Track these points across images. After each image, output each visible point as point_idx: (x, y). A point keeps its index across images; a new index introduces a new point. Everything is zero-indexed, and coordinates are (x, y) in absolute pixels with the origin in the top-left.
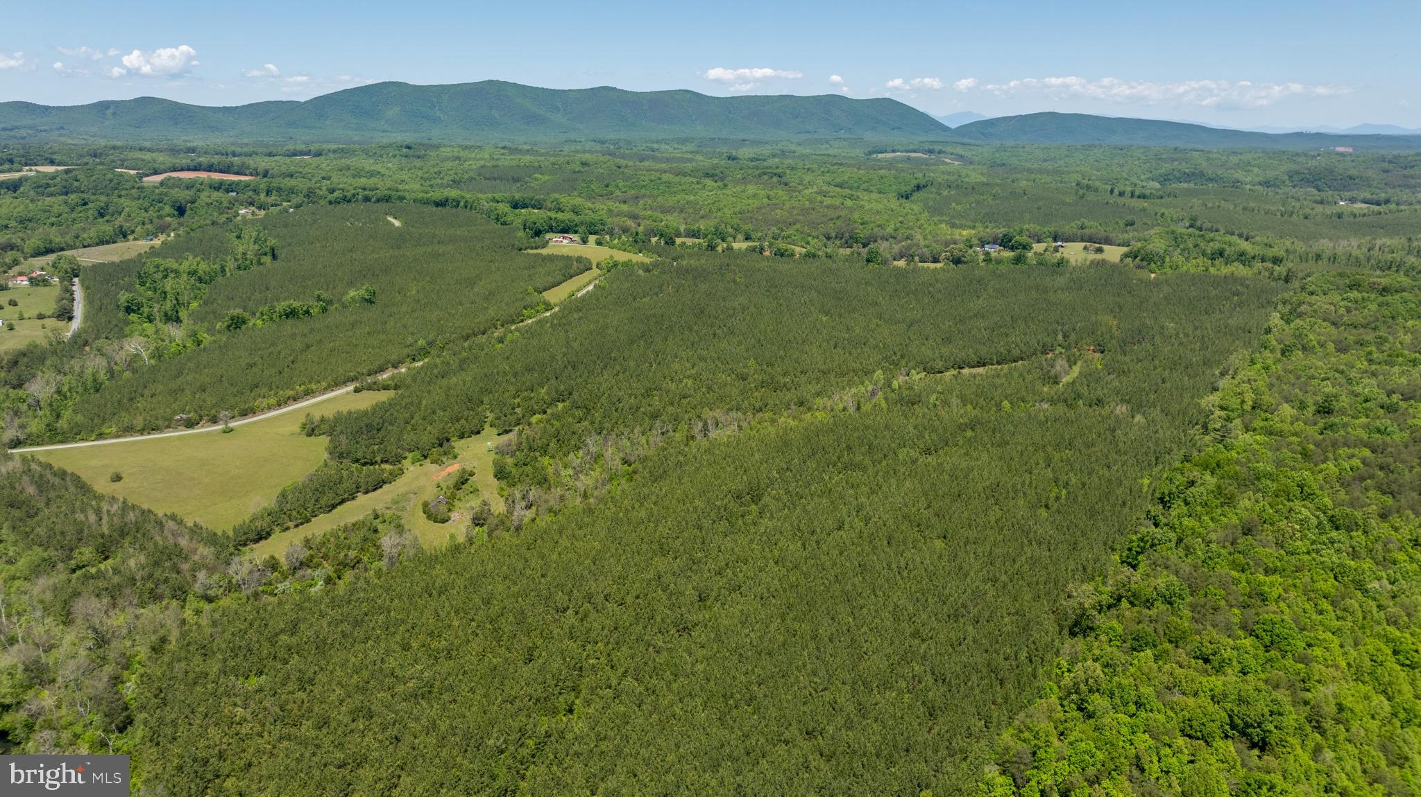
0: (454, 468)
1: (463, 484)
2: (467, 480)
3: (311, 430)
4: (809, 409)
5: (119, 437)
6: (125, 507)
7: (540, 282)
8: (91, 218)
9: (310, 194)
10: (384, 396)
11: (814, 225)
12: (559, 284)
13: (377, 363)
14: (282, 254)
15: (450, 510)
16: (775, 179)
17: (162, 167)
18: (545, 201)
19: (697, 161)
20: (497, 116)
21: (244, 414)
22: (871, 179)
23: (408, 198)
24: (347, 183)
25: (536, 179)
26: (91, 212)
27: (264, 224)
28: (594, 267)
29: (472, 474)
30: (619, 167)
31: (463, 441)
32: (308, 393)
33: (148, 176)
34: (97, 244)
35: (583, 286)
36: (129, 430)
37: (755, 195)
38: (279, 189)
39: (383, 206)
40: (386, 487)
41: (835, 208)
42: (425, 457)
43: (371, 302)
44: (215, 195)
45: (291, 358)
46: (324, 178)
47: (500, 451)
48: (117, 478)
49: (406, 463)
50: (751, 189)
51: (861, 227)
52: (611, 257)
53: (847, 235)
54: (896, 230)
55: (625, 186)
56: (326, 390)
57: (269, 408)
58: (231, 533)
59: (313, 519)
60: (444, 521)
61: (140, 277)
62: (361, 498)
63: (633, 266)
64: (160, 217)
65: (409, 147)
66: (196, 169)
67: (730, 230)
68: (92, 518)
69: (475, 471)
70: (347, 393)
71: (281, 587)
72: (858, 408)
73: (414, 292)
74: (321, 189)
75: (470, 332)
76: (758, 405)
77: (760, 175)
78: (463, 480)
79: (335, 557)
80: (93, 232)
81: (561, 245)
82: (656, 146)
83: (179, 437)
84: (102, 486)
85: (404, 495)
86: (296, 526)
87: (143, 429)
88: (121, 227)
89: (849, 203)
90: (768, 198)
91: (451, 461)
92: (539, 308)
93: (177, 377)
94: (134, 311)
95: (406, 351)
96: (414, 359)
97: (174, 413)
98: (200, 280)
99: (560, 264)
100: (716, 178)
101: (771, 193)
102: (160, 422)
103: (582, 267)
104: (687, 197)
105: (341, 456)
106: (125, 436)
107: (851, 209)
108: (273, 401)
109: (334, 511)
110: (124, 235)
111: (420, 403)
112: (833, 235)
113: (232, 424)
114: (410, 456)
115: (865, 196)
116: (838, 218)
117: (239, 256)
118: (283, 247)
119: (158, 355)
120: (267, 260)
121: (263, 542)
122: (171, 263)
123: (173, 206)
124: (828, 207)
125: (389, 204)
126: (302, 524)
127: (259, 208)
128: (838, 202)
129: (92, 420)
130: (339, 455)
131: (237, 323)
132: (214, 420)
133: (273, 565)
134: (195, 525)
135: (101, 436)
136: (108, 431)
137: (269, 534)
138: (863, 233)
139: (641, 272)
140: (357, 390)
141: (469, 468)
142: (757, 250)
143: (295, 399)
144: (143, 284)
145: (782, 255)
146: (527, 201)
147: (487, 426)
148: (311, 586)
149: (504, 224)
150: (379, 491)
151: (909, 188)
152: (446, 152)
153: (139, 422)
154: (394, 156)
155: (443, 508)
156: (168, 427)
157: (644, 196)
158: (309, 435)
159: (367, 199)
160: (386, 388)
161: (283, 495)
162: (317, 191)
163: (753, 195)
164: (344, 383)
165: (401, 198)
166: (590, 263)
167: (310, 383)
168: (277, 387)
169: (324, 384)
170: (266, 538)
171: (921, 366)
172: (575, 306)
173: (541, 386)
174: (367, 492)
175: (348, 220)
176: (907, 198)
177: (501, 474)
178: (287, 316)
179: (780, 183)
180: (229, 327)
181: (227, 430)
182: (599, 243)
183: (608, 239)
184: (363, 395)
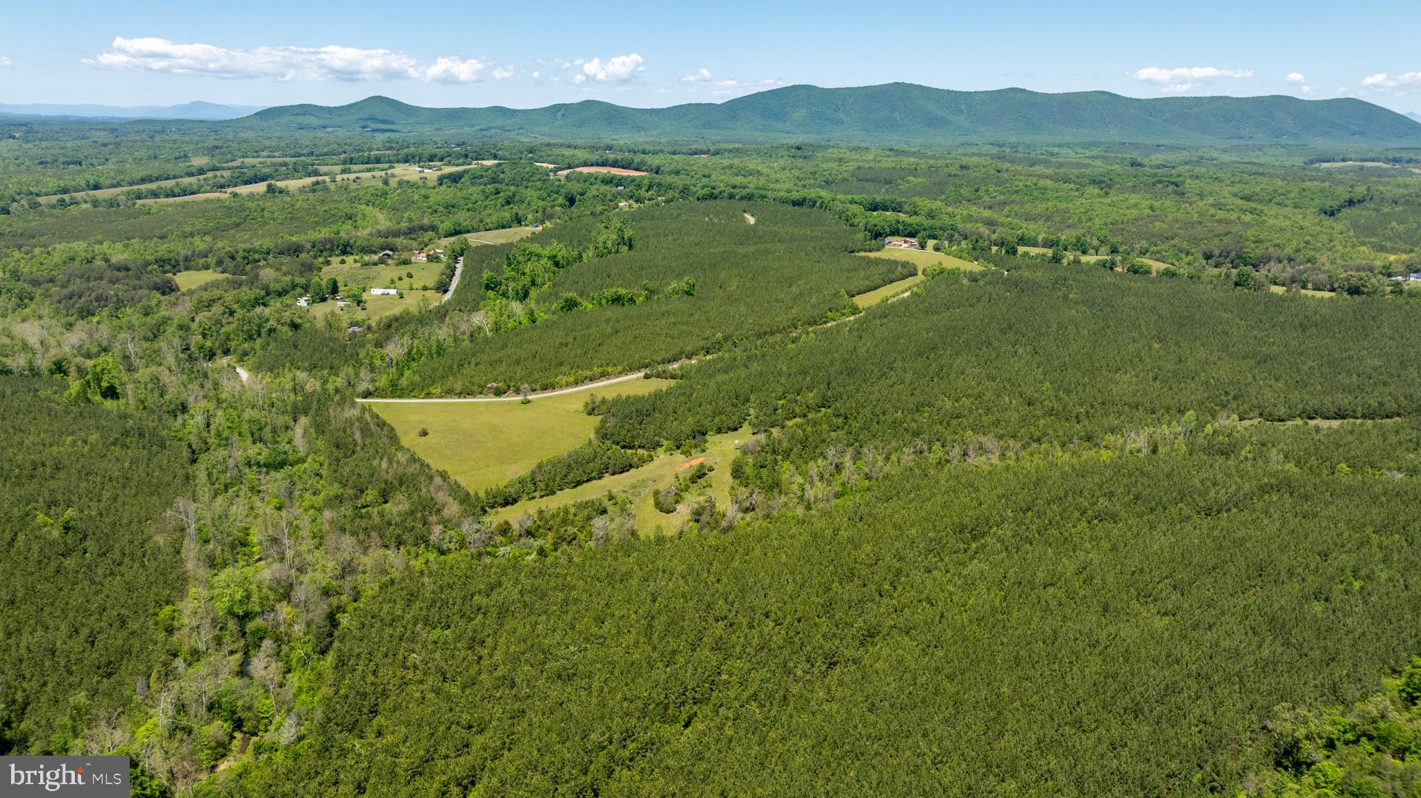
0: (696, 461)
1: (699, 478)
2: (705, 474)
3: (591, 409)
4: (1096, 445)
5: (442, 397)
6: (414, 459)
7: (855, 284)
8: (499, 206)
9: (685, 191)
10: (664, 385)
11: (1195, 241)
12: (876, 288)
13: (672, 353)
14: (638, 244)
15: (677, 502)
16: (1171, 188)
17: (577, 162)
18: (905, 203)
19: (1093, 167)
20: (898, 119)
21: (545, 388)
22: (1289, 192)
23: (769, 196)
24: (721, 180)
25: (908, 182)
26: (500, 200)
27: (635, 217)
28: (920, 273)
29: (711, 469)
30: (999, 172)
31: (719, 436)
32: (604, 375)
33: (562, 169)
34: (497, 228)
35: (899, 291)
36: (449, 392)
37: (1136, 205)
38: (659, 185)
39: (745, 203)
40: (633, 471)
41: (1228, 222)
42: (678, 448)
43: (688, 293)
44: (604, 188)
45: (598, 342)
46: (704, 176)
47: (745, 451)
48: (424, 433)
49: (660, 451)
50: (1133, 198)
51: (1253, 245)
52: (940, 263)
53: (1233, 254)
54: (1298, 251)
55: (995, 191)
56: (620, 374)
57: (568, 385)
58: (482, 495)
59: (558, 492)
60: (669, 512)
61: (508, 259)
62: (608, 479)
63: (959, 274)
64: (552, 207)
65: (799, 148)
66: (603, 164)
67: (1095, 242)
68: (384, 465)
69: (715, 467)
70: (638, 379)
71: (502, 550)
72: (1155, 451)
73: (734, 287)
74: (695, 186)
75: (769, 330)
76: (1037, 434)
77: (1154, 184)
78: (700, 474)
79: (558, 530)
80: (494, 219)
81: (899, 249)
82: (1056, 150)
83: (486, 404)
84: (408, 439)
85: (643, 481)
86: (542, 497)
87: (461, 393)
88: (517, 214)
89: (1248, 218)
90: (1152, 208)
91: (698, 454)
92: (845, 311)
93: (502, 348)
94: (492, 289)
95: (702, 343)
96: (708, 352)
97: (487, 382)
98: (557, 264)
99: (884, 269)
100: (1103, 185)
101: (1157, 204)
102: (475, 388)
103: (905, 272)
104: (1059, 205)
105: (605, 437)
106: (446, 398)
107: (1247, 225)
108: (572, 379)
109: (579, 488)
110: (519, 221)
111: (691, 394)
112: (1217, 252)
113: (529, 397)
114: (665, 443)
115: (1271, 210)
116: (1226, 234)
117: (600, 245)
118: (641, 238)
119: (497, 328)
120: (625, 249)
121: (509, 507)
122: (536, 248)
123: (566, 197)
124: (1219, 221)
125: (751, 202)
126: (547, 495)
127: (637, 201)
128: (1233, 216)
129: (424, 380)
130: (603, 435)
131: (570, 305)
132: (518, 392)
133: (505, 530)
134: (456, 483)
135: (428, 395)
136: (434, 391)
137: (515, 501)
138: (1254, 252)
139: (965, 281)
140: (647, 377)
141: (709, 464)
142: (1108, 265)
143: (592, 379)
144: (509, 265)
145: (1136, 272)
146: (888, 203)
147: (746, 425)
148: (528, 554)
149: (852, 225)
150: (624, 474)
151: (1335, 204)
152: (833, 153)
153: (458, 387)
154: (782, 157)
155: (671, 499)
156: (481, 393)
157: (1012, 202)
158: (590, 414)
159: (731, 197)
161: (540, 467)
162: (692, 187)
163: (1132, 205)
164: (639, 369)
165: (763, 197)
166: (915, 269)
167: (608, 365)
168: (578, 367)
169: (620, 368)
170: (512, 504)
171: (1257, 411)
172: (885, 312)
173: (810, 389)
174: (614, 474)
175: (708, 216)
176: (1332, 214)
177: (737, 472)
178: (613, 301)
179: (1175, 192)
180: (563, 308)
181: (525, 402)
182: (937, 248)
183: (947, 245)
184: (651, 381)
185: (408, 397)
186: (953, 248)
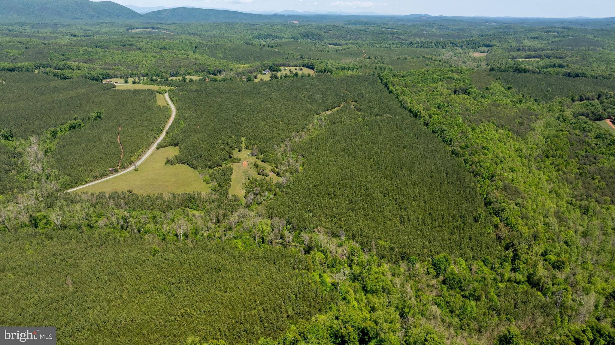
0: (245, 163)
3: (169, 162)
5: (92, 181)
15: (265, 173)
21: (131, 164)
28: (156, 93)
32: (142, 153)
36: (95, 178)
40: (233, 172)
42: (230, 162)
43: (100, 117)
56: (146, 151)
57: (136, 160)
70: (155, 150)
78: (254, 165)
83: (117, 177)
87: (101, 176)
97: (107, 168)
105: (203, 167)
106: (96, 180)
108: (135, 157)
109: (232, 181)
135: (86, 182)
136: (88, 180)
143: (140, 155)
153: (98, 174)
156: (110, 173)
167: (140, 149)
169: (145, 148)
171: (315, 113)
174: (231, 174)
177: (262, 161)
178: (74, 128)
180: (53, 135)
181: (136, 170)
182: (134, 83)
183: (138, 81)
184: (162, 150)
186: (141, 82)
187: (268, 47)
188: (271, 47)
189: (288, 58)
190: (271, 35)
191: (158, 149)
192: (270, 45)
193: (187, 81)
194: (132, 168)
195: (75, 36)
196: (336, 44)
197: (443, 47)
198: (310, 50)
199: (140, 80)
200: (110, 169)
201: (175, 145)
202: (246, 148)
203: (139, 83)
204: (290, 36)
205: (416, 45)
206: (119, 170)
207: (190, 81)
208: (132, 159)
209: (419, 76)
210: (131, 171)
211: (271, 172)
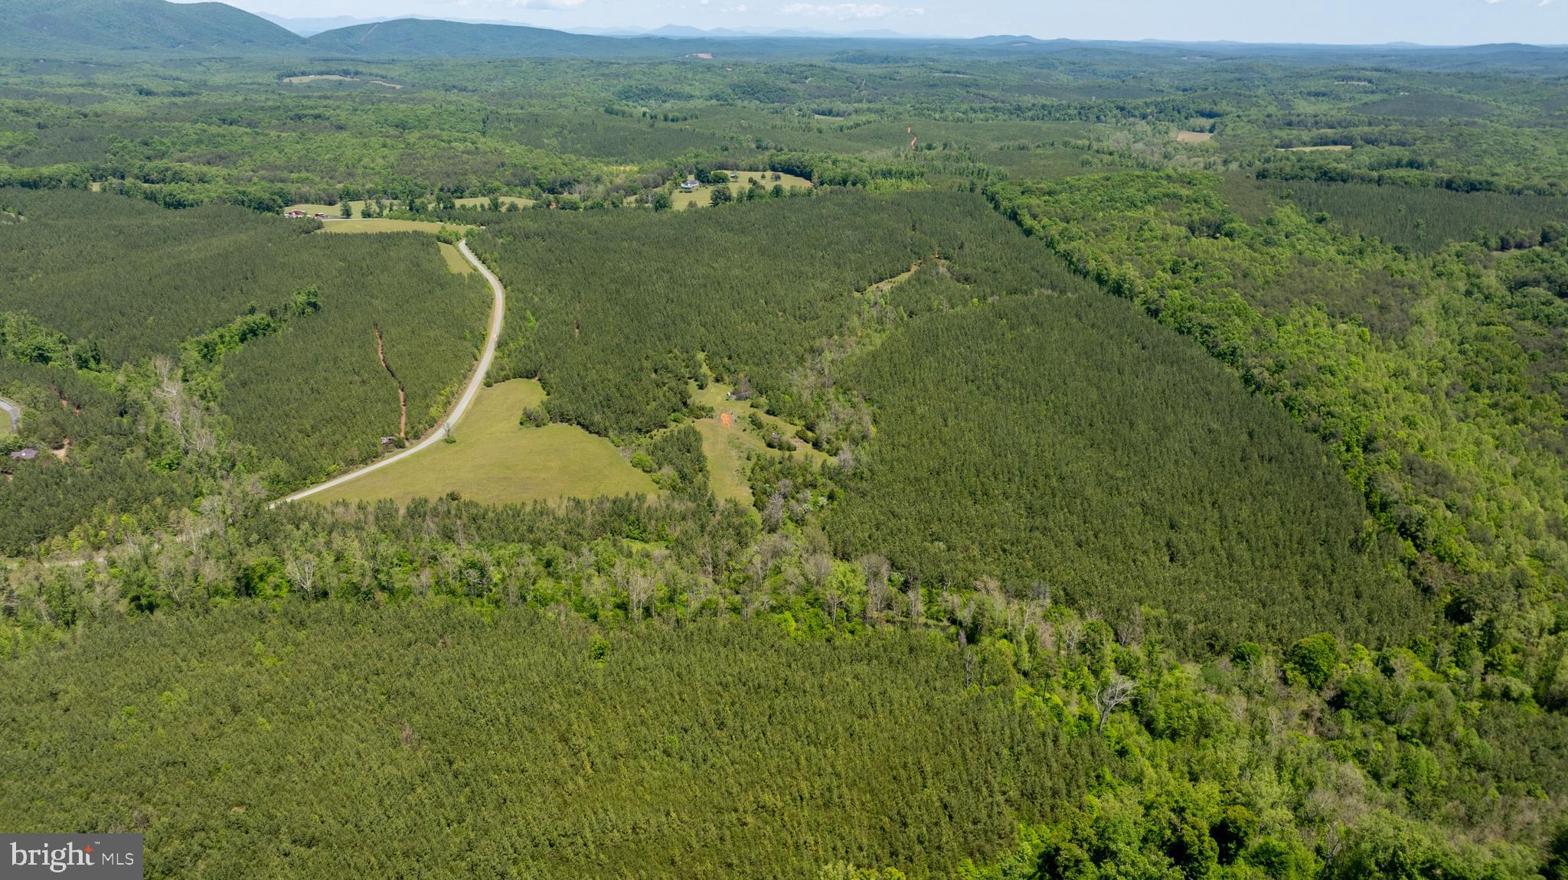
0: (726, 417)
3: (530, 419)
5: (345, 472)
21: (431, 425)
32: (452, 396)
36: (351, 464)
42: (686, 415)
43: (315, 305)
47: (739, 397)
54: (572, 173)
57: (442, 415)
70: (482, 389)
83: (407, 460)
87: (365, 460)
106: (353, 470)
108: (439, 408)
132: (417, 437)
135: (330, 476)
148: (816, 502)
153: (357, 453)
158: (538, 426)
160: (506, 378)
167: (445, 386)
169: (456, 385)
177: (776, 411)
180: (205, 356)
181: (449, 441)
182: (366, 214)
183: (378, 210)
184: (499, 388)
185: (305, 486)
186: (386, 212)
187: (666, 119)
188: (673, 120)
189: (727, 149)
190: (658, 91)
191: (488, 385)
192: (670, 116)
193: (503, 209)
194: (438, 435)
195: (149, 93)
196: (830, 113)
197: (1098, 117)
198: (774, 127)
199: (381, 207)
200: (385, 440)
201: (529, 375)
202: (717, 381)
203: (380, 215)
204: (707, 93)
205: (1030, 114)
206: (407, 444)
207: (509, 210)
208: (433, 411)
209: (1089, 191)
210: (437, 443)
211: (797, 439)
